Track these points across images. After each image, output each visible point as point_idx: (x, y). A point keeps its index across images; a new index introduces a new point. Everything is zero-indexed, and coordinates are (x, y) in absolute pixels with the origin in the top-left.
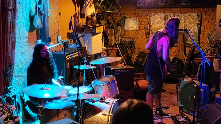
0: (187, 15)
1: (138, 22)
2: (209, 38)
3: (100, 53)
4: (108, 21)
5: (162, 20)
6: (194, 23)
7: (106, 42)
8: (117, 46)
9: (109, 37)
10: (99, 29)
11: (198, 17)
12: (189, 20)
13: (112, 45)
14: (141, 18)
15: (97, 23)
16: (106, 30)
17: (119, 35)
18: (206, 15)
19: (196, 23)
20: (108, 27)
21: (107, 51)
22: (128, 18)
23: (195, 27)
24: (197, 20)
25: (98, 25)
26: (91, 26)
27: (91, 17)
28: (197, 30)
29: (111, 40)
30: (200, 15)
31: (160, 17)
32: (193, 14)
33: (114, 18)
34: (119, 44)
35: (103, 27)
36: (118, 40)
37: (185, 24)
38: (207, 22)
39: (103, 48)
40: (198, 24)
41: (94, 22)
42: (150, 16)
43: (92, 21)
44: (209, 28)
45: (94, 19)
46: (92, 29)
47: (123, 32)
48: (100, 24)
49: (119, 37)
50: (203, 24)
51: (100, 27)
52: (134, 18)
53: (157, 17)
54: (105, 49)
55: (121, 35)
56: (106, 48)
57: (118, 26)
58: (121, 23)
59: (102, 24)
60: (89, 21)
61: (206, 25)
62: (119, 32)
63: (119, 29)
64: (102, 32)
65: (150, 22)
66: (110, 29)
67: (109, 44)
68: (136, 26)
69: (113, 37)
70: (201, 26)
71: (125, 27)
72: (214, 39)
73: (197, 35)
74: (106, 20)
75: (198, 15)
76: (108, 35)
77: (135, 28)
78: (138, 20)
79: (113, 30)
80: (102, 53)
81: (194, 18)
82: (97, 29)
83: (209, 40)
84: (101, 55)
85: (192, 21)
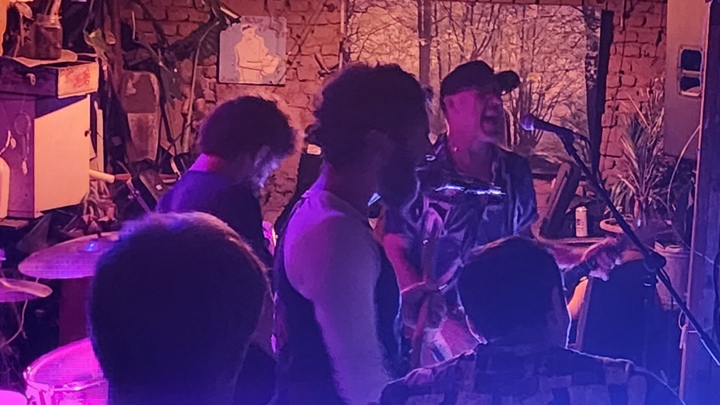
0: (533, 11)
1: (283, 40)
3: (82, 204)
4: (126, 29)
5: (409, 32)
6: (569, 55)
7: (117, 141)
8: (174, 165)
9: (129, 115)
10: (77, 79)
11: (588, 25)
12: (543, 41)
13: (145, 161)
14: (300, 20)
15: (65, 46)
16: (116, 76)
17: (187, 106)
18: (626, 16)
19: (579, 58)
20: (126, 62)
21: (118, 192)
22: (233, 21)
23: (572, 74)
24: (584, 42)
25: (73, 57)
26: (32, 63)
28: (583, 92)
30: (598, 14)
31: (399, 20)
32: (565, 10)
34: (182, 155)
36: (182, 135)
37: (522, 61)
38: (631, 50)
40: (588, 64)
42: (347, 11)
44: (641, 81)
45: (48, 25)
46: (37, 79)
47: (208, 93)
49: (185, 115)
50: (613, 64)
52: (266, 20)
53: (386, 19)
54: (107, 184)
55: (195, 107)
56: (111, 178)
57: (182, 57)
58: (204, 45)
59: (94, 52)
60: (24, 33)
62: (187, 90)
63: (186, 74)
64: (91, 94)
65: (346, 45)
66: (137, 74)
67: (132, 157)
68: (276, 62)
69: (153, 118)
70: (603, 70)
71: (217, 64)
73: (585, 117)
74: (117, 26)
75: (588, 18)
76: (124, 104)
77: (270, 70)
78: (286, 30)
79: (153, 78)
80: (90, 203)
81: (568, 29)
83: (636, 148)
84: (85, 218)
85: (558, 45)
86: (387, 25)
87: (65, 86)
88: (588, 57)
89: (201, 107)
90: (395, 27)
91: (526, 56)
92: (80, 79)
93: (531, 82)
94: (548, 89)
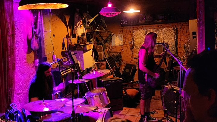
0: (164, 29)
1: (122, 38)
2: (184, 48)
3: (92, 67)
4: (97, 39)
5: (143, 35)
6: (171, 36)
7: (96, 57)
8: (106, 60)
9: (98, 53)
10: (89, 46)
11: (174, 30)
12: (167, 34)
13: (101, 60)
14: (125, 34)
15: (87, 42)
16: (96, 46)
17: (107, 50)
18: (180, 28)
19: (173, 36)
20: (97, 44)
21: (97, 65)
22: (114, 35)
23: (172, 39)
24: (174, 33)
25: (89, 43)
26: (82, 45)
27: (82, 36)
28: (174, 42)
29: (101, 55)
30: (176, 29)
31: (142, 33)
32: (170, 28)
33: (102, 36)
34: (107, 58)
35: (92, 44)
36: (107, 54)
37: (163, 38)
38: (182, 34)
39: (93, 63)
40: (175, 37)
41: (84, 41)
42: (133, 32)
43: (83, 40)
44: (184, 40)
45: (84, 38)
46: (83, 47)
47: (111, 48)
48: (90, 42)
49: (107, 52)
50: (179, 37)
51: (90, 45)
52: (119, 35)
53: (139, 33)
54: (96, 64)
55: (109, 50)
56: (96, 62)
57: (106, 42)
58: (109, 40)
59: (92, 42)
60: (80, 40)
61: (181, 37)
62: (107, 48)
63: (107, 45)
64: (92, 49)
65: (133, 38)
66: (99, 46)
67: (99, 59)
68: (121, 42)
69: (102, 53)
70: (177, 38)
71: (112, 43)
72: (189, 49)
73: (175, 46)
74: (95, 38)
75: (174, 29)
76: (97, 51)
77: (121, 43)
78: (123, 36)
79: (102, 46)
80: (93, 67)
81: (171, 31)
82: (87, 47)
83: (185, 50)
84: (93, 69)
85: (169, 34)
86: (140, 34)
87: (88, 48)
88: (174, 36)
89: (110, 50)
90: (141, 34)
91: (164, 37)
92: (90, 47)
93: (165, 41)
94: (168, 42)
